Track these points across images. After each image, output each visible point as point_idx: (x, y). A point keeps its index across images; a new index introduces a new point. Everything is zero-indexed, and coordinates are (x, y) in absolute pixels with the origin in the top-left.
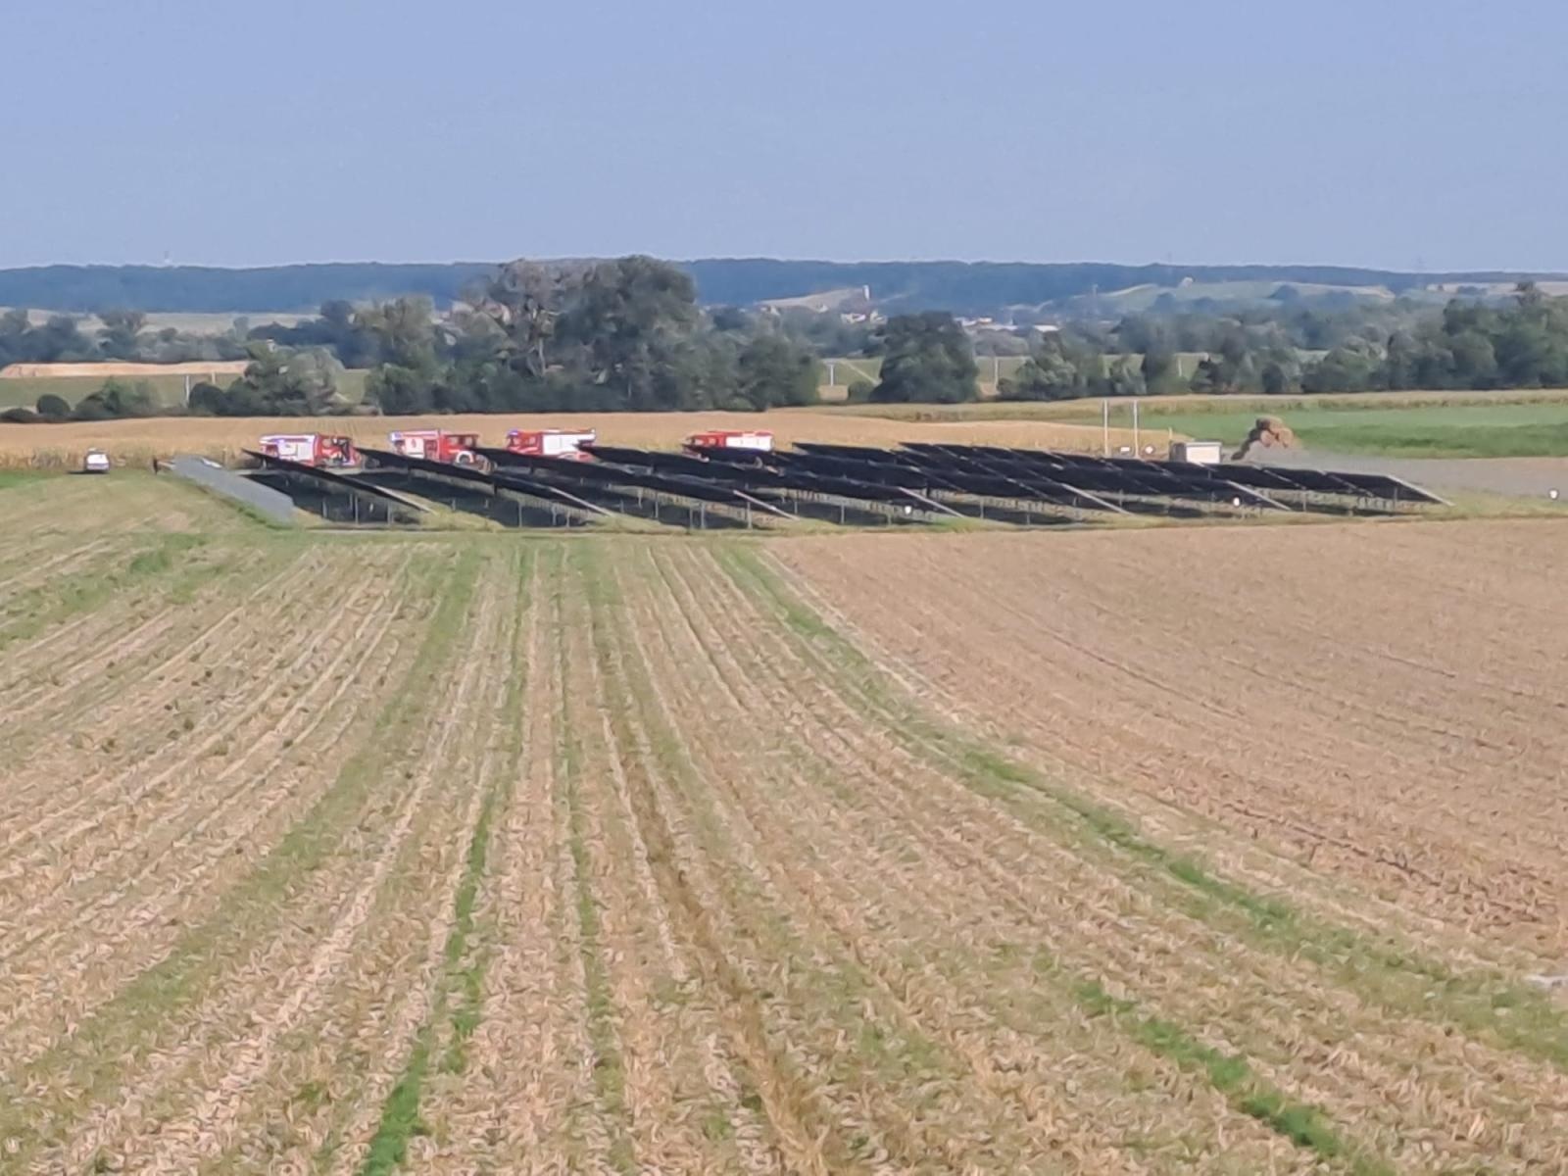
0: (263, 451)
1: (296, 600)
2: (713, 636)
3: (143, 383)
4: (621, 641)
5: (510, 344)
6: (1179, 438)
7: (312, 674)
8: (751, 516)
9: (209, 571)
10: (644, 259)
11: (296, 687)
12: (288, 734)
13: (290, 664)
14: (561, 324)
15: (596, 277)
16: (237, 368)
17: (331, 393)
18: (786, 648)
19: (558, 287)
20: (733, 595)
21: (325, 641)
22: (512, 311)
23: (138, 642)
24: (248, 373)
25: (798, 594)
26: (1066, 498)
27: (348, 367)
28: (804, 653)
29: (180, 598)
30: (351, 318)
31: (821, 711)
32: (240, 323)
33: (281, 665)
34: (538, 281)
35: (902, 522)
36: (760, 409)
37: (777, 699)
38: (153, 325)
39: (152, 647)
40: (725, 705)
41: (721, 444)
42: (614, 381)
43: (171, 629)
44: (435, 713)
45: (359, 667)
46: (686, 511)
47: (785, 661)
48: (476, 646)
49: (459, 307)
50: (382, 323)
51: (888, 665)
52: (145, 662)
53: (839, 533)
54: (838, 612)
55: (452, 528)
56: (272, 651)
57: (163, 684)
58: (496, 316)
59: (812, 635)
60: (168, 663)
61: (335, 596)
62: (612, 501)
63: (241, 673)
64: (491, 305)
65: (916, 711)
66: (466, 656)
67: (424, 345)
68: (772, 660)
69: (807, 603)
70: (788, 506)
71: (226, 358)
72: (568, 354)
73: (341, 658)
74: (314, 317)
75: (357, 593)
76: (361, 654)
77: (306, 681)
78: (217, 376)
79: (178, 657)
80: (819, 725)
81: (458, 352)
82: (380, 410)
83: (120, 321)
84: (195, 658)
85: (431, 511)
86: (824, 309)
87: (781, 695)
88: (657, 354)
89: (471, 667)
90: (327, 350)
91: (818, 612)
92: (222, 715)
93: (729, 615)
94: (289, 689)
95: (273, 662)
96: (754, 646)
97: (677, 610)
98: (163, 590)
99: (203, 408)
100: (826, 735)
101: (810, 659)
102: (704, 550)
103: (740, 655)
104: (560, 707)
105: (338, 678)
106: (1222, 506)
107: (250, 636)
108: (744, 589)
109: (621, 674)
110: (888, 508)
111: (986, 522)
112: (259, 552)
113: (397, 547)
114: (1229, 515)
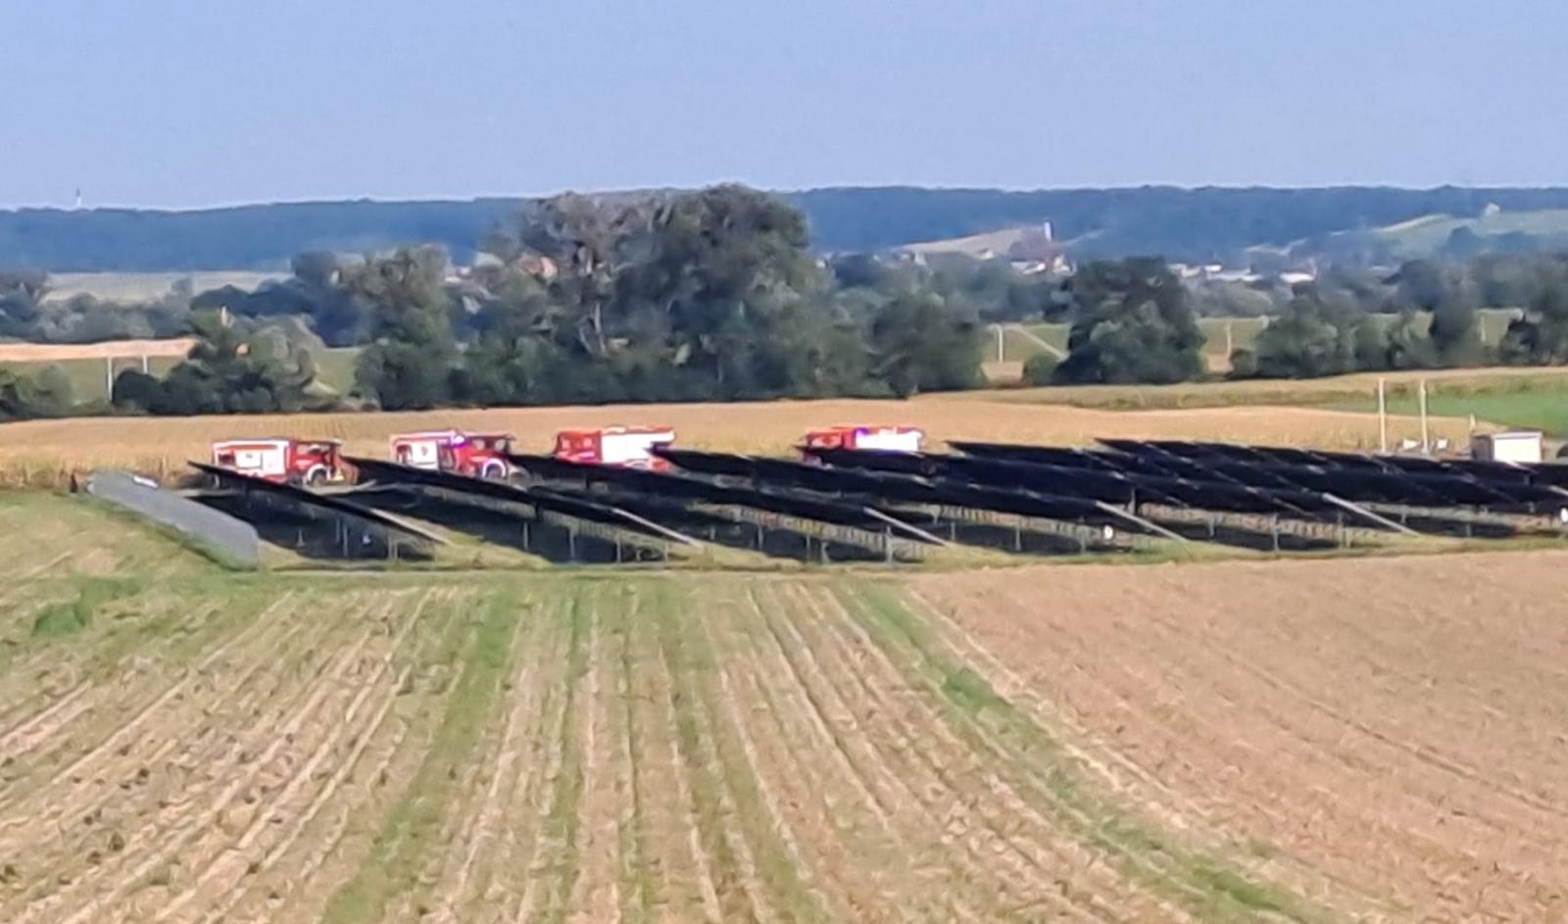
0: (217, 464)
1: (264, 668)
2: (840, 714)
3: (48, 370)
4: (713, 719)
5: (555, 310)
6: (1486, 428)
7: (287, 772)
8: (893, 544)
9: (142, 630)
10: (735, 190)
11: (264, 790)
12: (254, 855)
13: (255, 757)
14: (624, 282)
15: (671, 215)
16: (178, 349)
17: (308, 381)
18: (940, 724)
19: (621, 230)
20: (868, 656)
21: (303, 725)
22: (557, 264)
23: (48, 729)
24: (195, 353)
25: (960, 653)
26: (1327, 513)
27: (331, 343)
28: (967, 734)
29: (104, 669)
30: (335, 277)
31: (993, 813)
32: (183, 286)
33: (243, 759)
34: (591, 222)
35: (1099, 548)
36: (902, 396)
37: (930, 797)
38: (60, 290)
39: (64, 737)
40: (859, 806)
41: (848, 445)
42: (700, 360)
43: (90, 711)
44: (459, 825)
45: (352, 759)
46: (802, 539)
47: (941, 745)
48: (513, 730)
49: (484, 259)
50: (376, 284)
51: (1085, 749)
52: (54, 757)
53: (1015, 565)
54: (1014, 676)
55: (477, 565)
56: (232, 739)
57: (82, 786)
58: (533, 271)
59: (978, 707)
60: (90, 758)
61: (318, 662)
62: (697, 525)
63: (188, 771)
64: (525, 257)
65: (1124, 813)
66: (500, 746)
67: (436, 313)
68: (922, 744)
69: (971, 664)
70: (943, 530)
71: (162, 335)
72: (633, 322)
73: (325, 748)
74: (282, 277)
75: (348, 657)
76: (353, 743)
77: (278, 782)
78: (150, 359)
79: (100, 750)
80: (990, 833)
81: (483, 322)
82: (375, 402)
83: (16, 286)
84: (124, 752)
85: (450, 543)
86: (989, 255)
87: (937, 793)
88: (760, 322)
89: (505, 759)
90: (301, 322)
91: (985, 676)
92: (162, 830)
93: (863, 682)
94: (255, 793)
95: (232, 757)
96: (897, 725)
97: (790, 675)
98: (79, 658)
99: (132, 404)
100: (999, 847)
101: (975, 743)
102: (827, 592)
103: (878, 738)
104: (629, 812)
105: (324, 776)
106: (1545, 523)
107: (200, 720)
108: (883, 646)
109: (714, 766)
110: (1082, 531)
111: (1217, 548)
112: (212, 602)
113: (402, 594)
114: (1556, 534)
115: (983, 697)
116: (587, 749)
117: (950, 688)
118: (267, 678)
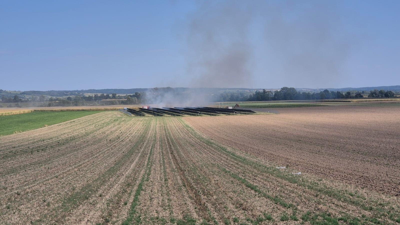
1: (132, 124)
3: (116, 101)
6: (228, 106)
8: (181, 115)
9: (122, 121)
11: (131, 134)
12: (130, 139)
16: (126, 100)
18: (185, 129)
20: (179, 123)
21: (135, 129)
25: (187, 123)
26: (216, 113)
28: (187, 130)
29: (119, 124)
31: (190, 136)
33: (130, 131)
35: (198, 115)
38: (117, 95)
40: (179, 135)
44: (147, 137)
46: (174, 114)
48: (151, 129)
51: (197, 131)
52: (115, 131)
53: (191, 116)
54: (191, 125)
55: (149, 116)
61: (136, 123)
62: (166, 113)
63: (125, 132)
73: (136, 130)
74: (134, 94)
75: (138, 123)
76: (138, 130)
85: (147, 115)
89: (150, 131)
90: (135, 98)
91: (189, 125)
92: (123, 137)
93: (179, 125)
95: (129, 131)
96: (182, 129)
97: (173, 125)
98: (117, 123)
99: (122, 104)
101: (188, 130)
102: (176, 118)
103: (180, 130)
104: (160, 136)
105: (136, 133)
107: (126, 128)
109: (167, 132)
110: (196, 114)
111: (207, 115)
112: (128, 119)
113: (142, 118)
114: (233, 114)
115: (188, 127)
116: (157, 131)
117: (186, 126)
118: (132, 125)
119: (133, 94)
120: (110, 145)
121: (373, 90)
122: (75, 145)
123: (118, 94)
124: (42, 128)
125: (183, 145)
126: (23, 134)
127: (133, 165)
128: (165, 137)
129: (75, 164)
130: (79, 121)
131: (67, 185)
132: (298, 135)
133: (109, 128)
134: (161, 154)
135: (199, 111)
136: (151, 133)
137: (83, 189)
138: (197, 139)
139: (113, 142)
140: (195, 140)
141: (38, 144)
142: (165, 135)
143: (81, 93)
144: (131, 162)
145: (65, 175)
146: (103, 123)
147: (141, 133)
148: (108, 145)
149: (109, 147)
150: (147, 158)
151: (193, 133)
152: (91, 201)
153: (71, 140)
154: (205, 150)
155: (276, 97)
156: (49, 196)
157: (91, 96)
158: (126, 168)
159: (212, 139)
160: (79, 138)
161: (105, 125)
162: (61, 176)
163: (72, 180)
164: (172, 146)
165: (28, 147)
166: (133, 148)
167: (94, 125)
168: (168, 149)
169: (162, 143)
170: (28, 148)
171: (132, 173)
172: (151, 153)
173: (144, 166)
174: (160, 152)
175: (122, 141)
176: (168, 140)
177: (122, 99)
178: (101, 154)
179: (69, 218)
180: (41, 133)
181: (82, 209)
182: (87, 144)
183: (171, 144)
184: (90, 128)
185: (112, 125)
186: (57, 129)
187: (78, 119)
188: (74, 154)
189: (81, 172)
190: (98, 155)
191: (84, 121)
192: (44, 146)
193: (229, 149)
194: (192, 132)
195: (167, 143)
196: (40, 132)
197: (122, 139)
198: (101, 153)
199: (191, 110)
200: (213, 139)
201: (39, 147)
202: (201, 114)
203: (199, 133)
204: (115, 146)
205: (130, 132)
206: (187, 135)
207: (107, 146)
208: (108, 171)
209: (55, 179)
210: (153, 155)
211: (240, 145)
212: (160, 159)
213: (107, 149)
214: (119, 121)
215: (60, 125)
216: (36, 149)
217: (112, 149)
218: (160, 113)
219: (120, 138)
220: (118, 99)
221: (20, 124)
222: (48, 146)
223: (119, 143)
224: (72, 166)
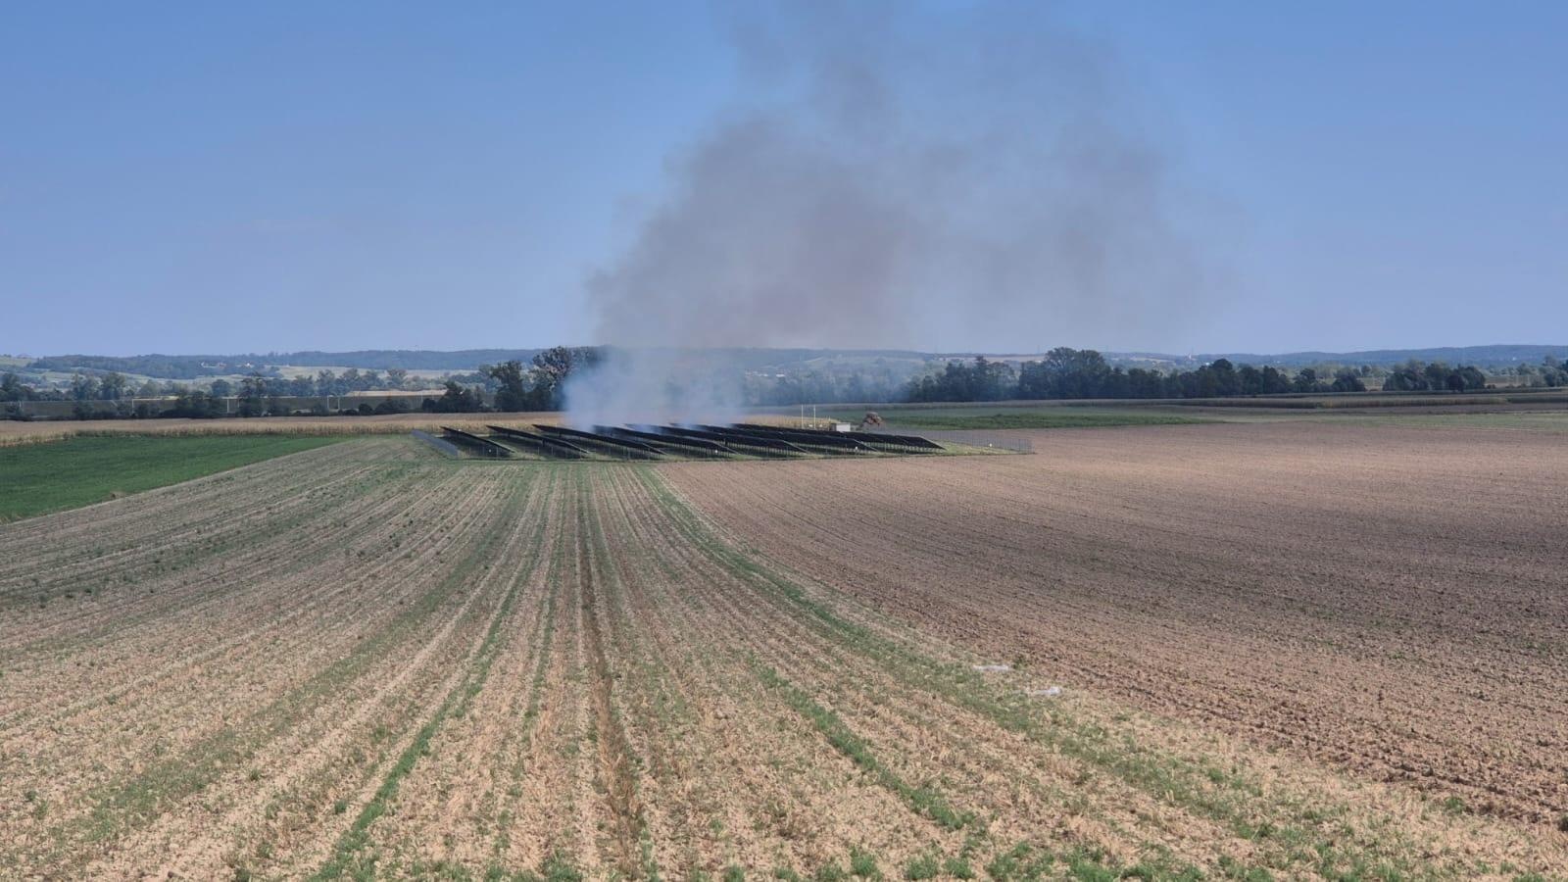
0: (451, 428)
1: (454, 490)
4: (589, 509)
6: (834, 421)
7: (455, 523)
8: (650, 454)
9: (420, 478)
11: (447, 528)
12: (439, 550)
16: (443, 392)
18: (659, 511)
20: (639, 488)
21: (463, 508)
23: (384, 508)
24: (446, 394)
25: (668, 488)
26: (784, 446)
28: (667, 513)
29: (405, 490)
31: (671, 539)
32: (446, 374)
35: (714, 456)
37: (652, 533)
38: (410, 376)
39: (389, 511)
40: (630, 536)
43: (399, 502)
44: (505, 540)
48: (528, 510)
51: (702, 518)
52: (385, 517)
54: (683, 495)
55: (524, 459)
59: (671, 505)
61: (470, 488)
63: (425, 521)
65: (712, 539)
69: (671, 491)
73: (469, 515)
75: (480, 487)
76: (477, 514)
77: (452, 526)
80: (669, 545)
84: (407, 515)
85: (516, 452)
89: (523, 519)
91: (675, 495)
92: (413, 540)
93: (636, 495)
94: (444, 529)
95: (439, 518)
96: (645, 510)
97: (615, 494)
98: (398, 486)
100: (672, 549)
101: (669, 516)
102: (629, 469)
103: (640, 516)
104: (558, 536)
105: (466, 524)
106: (851, 450)
107: (432, 506)
108: (644, 485)
109: (587, 522)
110: (709, 451)
111: (750, 457)
112: (442, 470)
113: (499, 467)
114: (854, 453)
115: (674, 502)
116: (549, 516)
117: (663, 499)
118: (455, 493)
119: (472, 371)
120: (355, 572)
121: (1404, 364)
122: (221, 573)
123: (410, 371)
124: (99, 505)
125: (639, 572)
126: (23, 525)
127: (424, 651)
128: (575, 543)
129: (201, 649)
130: (249, 478)
131: (140, 733)
132: (1091, 539)
133: (364, 504)
134: (546, 611)
135: (721, 439)
136: (524, 527)
137: (196, 750)
138: (698, 550)
139: (369, 561)
140: (691, 553)
141: (76, 568)
142: (576, 532)
143: (267, 367)
144: (420, 642)
145: (146, 692)
146: (344, 486)
147: (484, 525)
148: (351, 571)
149: (350, 581)
150: (488, 625)
151: (687, 526)
152: (211, 799)
153: (210, 551)
154: (719, 597)
155: (1028, 388)
156: (56, 778)
157: (306, 376)
158: (393, 667)
159: (756, 552)
160: (240, 545)
161: (351, 491)
162: (132, 697)
163: (167, 712)
164: (596, 577)
165: (34, 580)
166: (443, 584)
167: (307, 493)
168: (578, 591)
169: (559, 565)
170: (34, 584)
171: (410, 686)
172: (505, 607)
173: (466, 656)
174: (542, 602)
175: (408, 556)
176: (585, 553)
177: (429, 389)
178: (314, 608)
179: (103, 865)
180: (93, 525)
181: (166, 829)
182: (269, 569)
183: (593, 569)
184: (290, 505)
185: (378, 493)
186: (160, 508)
187: (246, 467)
188: (206, 608)
189: (215, 683)
190: (300, 611)
191: (267, 477)
192: (98, 575)
193: (812, 592)
194: (685, 524)
195: (578, 565)
196: (92, 520)
197: (409, 550)
198: (312, 604)
199: (688, 437)
200: (761, 550)
201: (78, 579)
202: (726, 451)
203: (711, 528)
204: (374, 576)
205: (445, 521)
206: (662, 533)
207: (346, 575)
208: (317, 679)
209: (105, 707)
210: (514, 613)
211: (861, 574)
212: (536, 631)
213: (341, 590)
214: (407, 477)
215: (173, 493)
216: (63, 588)
217: (359, 590)
218: (569, 447)
219: (401, 546)
220: (413, 390)
221: (16, 488)
222: (112, 576)
223: (393, 564)
224: (184, 655)
